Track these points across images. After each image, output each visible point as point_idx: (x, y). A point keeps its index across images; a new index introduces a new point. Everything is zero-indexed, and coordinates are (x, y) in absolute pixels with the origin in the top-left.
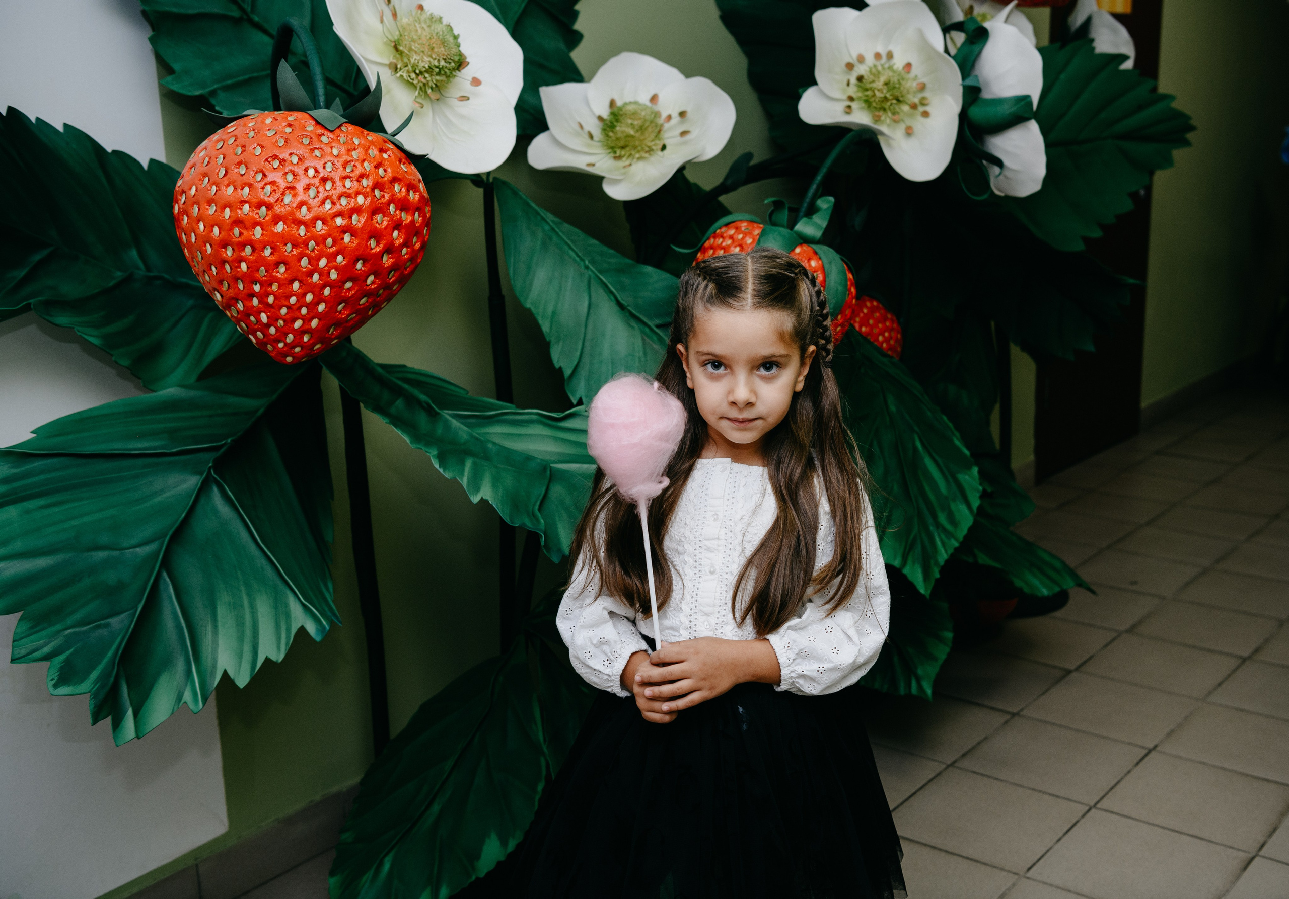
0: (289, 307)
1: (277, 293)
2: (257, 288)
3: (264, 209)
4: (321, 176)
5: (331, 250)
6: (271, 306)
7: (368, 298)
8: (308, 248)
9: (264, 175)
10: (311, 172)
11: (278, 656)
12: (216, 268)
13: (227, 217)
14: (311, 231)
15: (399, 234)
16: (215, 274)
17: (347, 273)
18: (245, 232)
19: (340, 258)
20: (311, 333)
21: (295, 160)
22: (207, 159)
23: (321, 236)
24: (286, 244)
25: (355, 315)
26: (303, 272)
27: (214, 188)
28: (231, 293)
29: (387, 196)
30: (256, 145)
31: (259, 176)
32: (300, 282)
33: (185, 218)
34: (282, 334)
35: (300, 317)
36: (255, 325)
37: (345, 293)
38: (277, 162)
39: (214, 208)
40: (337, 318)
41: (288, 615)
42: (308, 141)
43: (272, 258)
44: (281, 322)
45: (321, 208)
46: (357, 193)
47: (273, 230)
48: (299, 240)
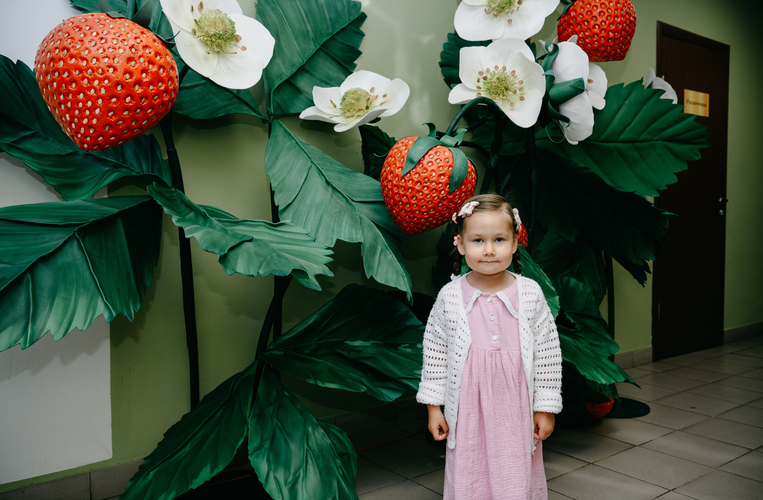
0: (79, 109)
1: (72, 100)
2: (62, 97)
3: (65, 51)
4: (100, 36)
5: (100, 76)
6: (70, 109)
7: (129, 113)
8: (87, 74)
9: (69, 35)
10: (94, 34)
11: (83, 327)
13: (49, 58)
14: (89, 63)
15: (146, 76)
16: (45, 93)
17: (112, 92)
18: (56, 65)
19: (106, 81)
20: (94, 128)
21: (88, 28)
23: (95, 67)
24: (75, 71)
25: (121, 122)
26: (84, 87)
27: (46, 44)
28: (53, 103)
29: (140, 53)
31: (66, 35)
32: (84, 93)
34: (79, 126)
35: (86, 116)
36: (66, 123)
37: (111, 104)
38: (78, 29)
39: (44, 54)
40: (109, 121)
41: (95, 308)
42: (98, 21)
43: (68, 79)
44: (76, 120)
45: (97, 52)
46: (119, 48)
47: (70, 62)
48: (83, 69)
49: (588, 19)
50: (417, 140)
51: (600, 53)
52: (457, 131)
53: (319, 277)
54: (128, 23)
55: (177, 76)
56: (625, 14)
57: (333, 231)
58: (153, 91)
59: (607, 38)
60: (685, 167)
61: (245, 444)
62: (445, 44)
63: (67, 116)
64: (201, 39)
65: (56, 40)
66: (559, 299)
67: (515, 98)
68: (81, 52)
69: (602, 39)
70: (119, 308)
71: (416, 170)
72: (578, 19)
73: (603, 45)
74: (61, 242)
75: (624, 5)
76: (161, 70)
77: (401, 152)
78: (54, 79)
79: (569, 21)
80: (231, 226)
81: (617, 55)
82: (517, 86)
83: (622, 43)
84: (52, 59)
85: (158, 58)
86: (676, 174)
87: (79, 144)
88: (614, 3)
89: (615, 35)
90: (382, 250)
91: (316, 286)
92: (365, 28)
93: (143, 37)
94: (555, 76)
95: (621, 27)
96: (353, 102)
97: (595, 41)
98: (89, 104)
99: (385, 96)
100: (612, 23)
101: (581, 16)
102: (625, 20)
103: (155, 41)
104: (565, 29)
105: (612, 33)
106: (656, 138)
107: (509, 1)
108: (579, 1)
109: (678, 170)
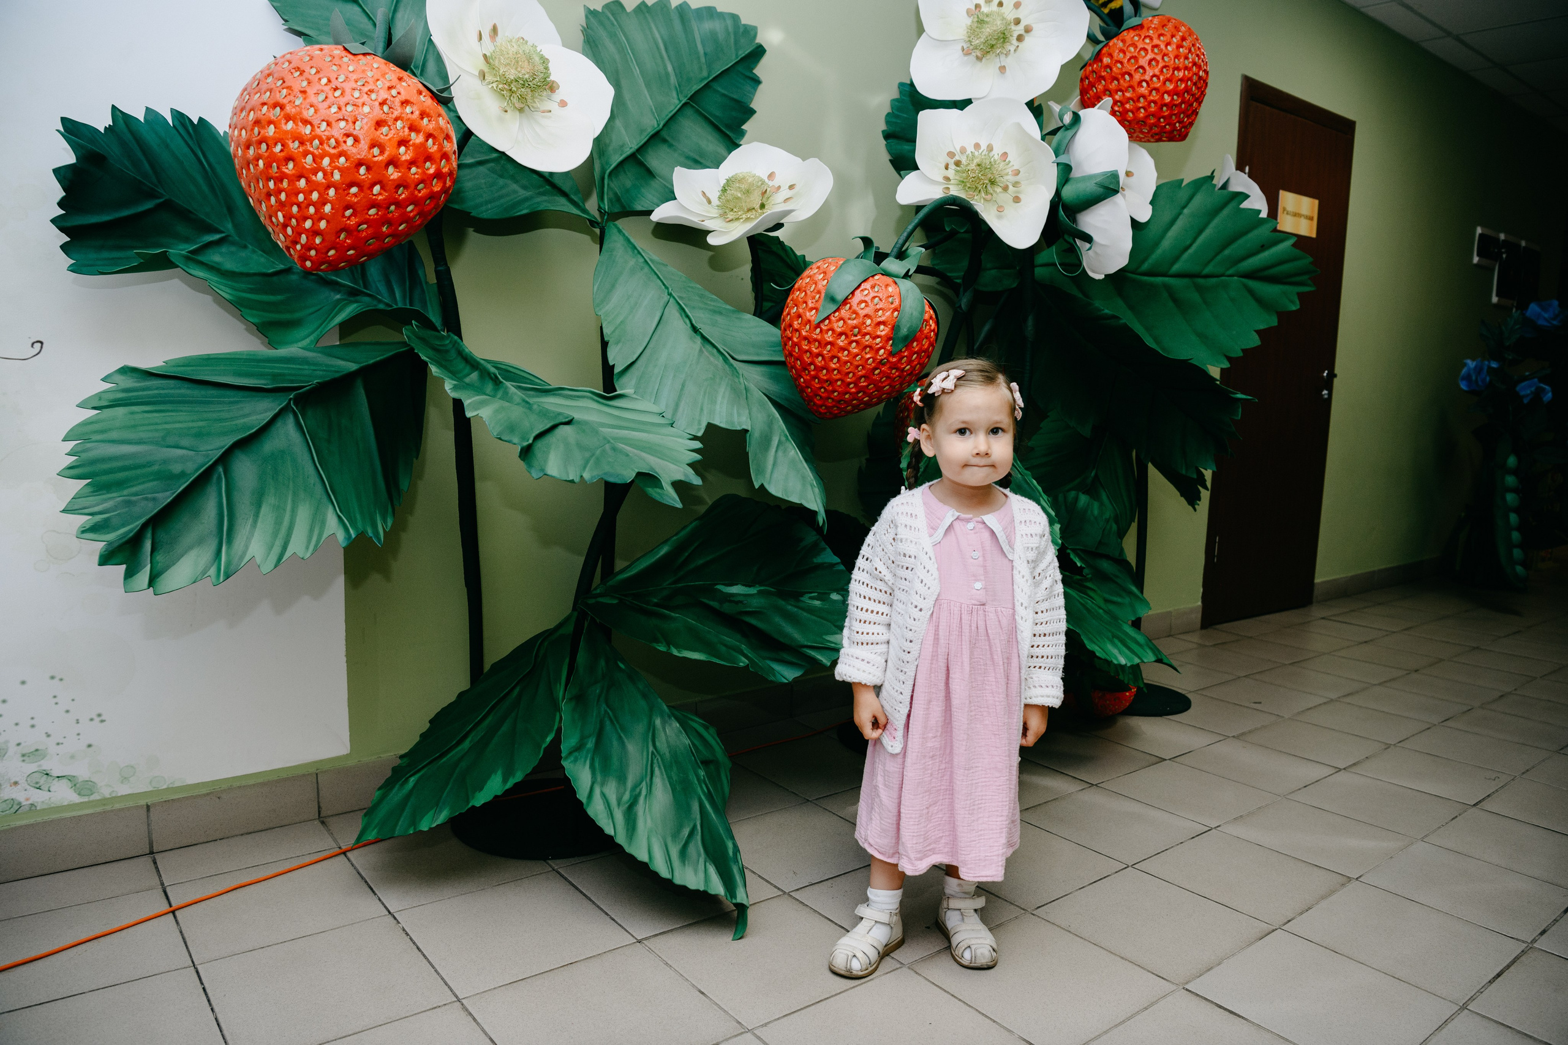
0: (299, 205)
1: (288, 190)
2: (272, 185)
3: (278, 109)
4: (333, 84)
5: (333, 151)
6: (285, 204)
7: (378, 211)
8: (312, 147)
9: (284, 82)
10: (324, 81)
12: (246, 171)
13: (251, 120)
14: (315, 130)
15: (406, 151)
16: (246, 176)
17: (351, 177)
18: (263, 132)
19: (342, 160)
20: (322, 235)
21: (313, 71)
23: (325, 136)
24: (293, 142)
25: (365, 226)
26: (307, 169)
27: (247, 97)
28: (257, 193)
29: (396, 114)
31: (280, 82)
32: (307, 179)
34: (298, 232)
35: (309, 216)
36: (278, 227)
38: (298, 73)
39: (244, 113)
40: (346, 224)
41: (323, 523)
42: (329, 60)
43: (282, 154)
44: (294, 222)
45: (327, 111)
46: (364, 104)
47: (284, 127)
48: (305, 138)
49: (1131, 70)
50: (843, 264)
51: (1147, 128)
52: (909, 251)
53: (678, 485)
54: (378, 63)
55: (455, 151)
56: (1190, 65)
57: (702, 409)
58: (417, 176)
59: (1160, 104)
60: (1274, 322)
61: (557, 741)
62: (893, 101)
63: (280, 214)
64: (493, 87)
65: (263, 91)
66: (1060, 529)
67: (1005, 198)
68: (303, 110)
69: (1153, 105)
70: (360, 524)
71: (840, 313)
72: (1114, 69)
73: (1153, 115)
74: (269, 415)
75: (1190, 51)
76: (430, 141)
77: (816, 284)
78: (259, 154)
79: (1100, 72)
80: (537, 396)
81: (1175, 133)
82: (1010, 178)
83: (1183, 113)
84: (257, 122)
85: (425, 120)
86: (1258, 332)
87: (298, 260)
88: (1175, 47)
89: (1172, 99)
90: (780, 443)
91: (674, 500)
93: (401, 85)
94: (1073, 165)
95: (1183, 86)
96: (739, 195)
97: (1140, 108)
98: (315, 196)
99: (791, 187)
100: (1169, 80)
101: (1119, 65)
102: (1190, 75)
103: (420, 93)
104: (1092, 85)
105: (1169, 95)
106: (1230, 272)
107: (1002, 36)
108: (1118, 40)
109: (1262, 327)
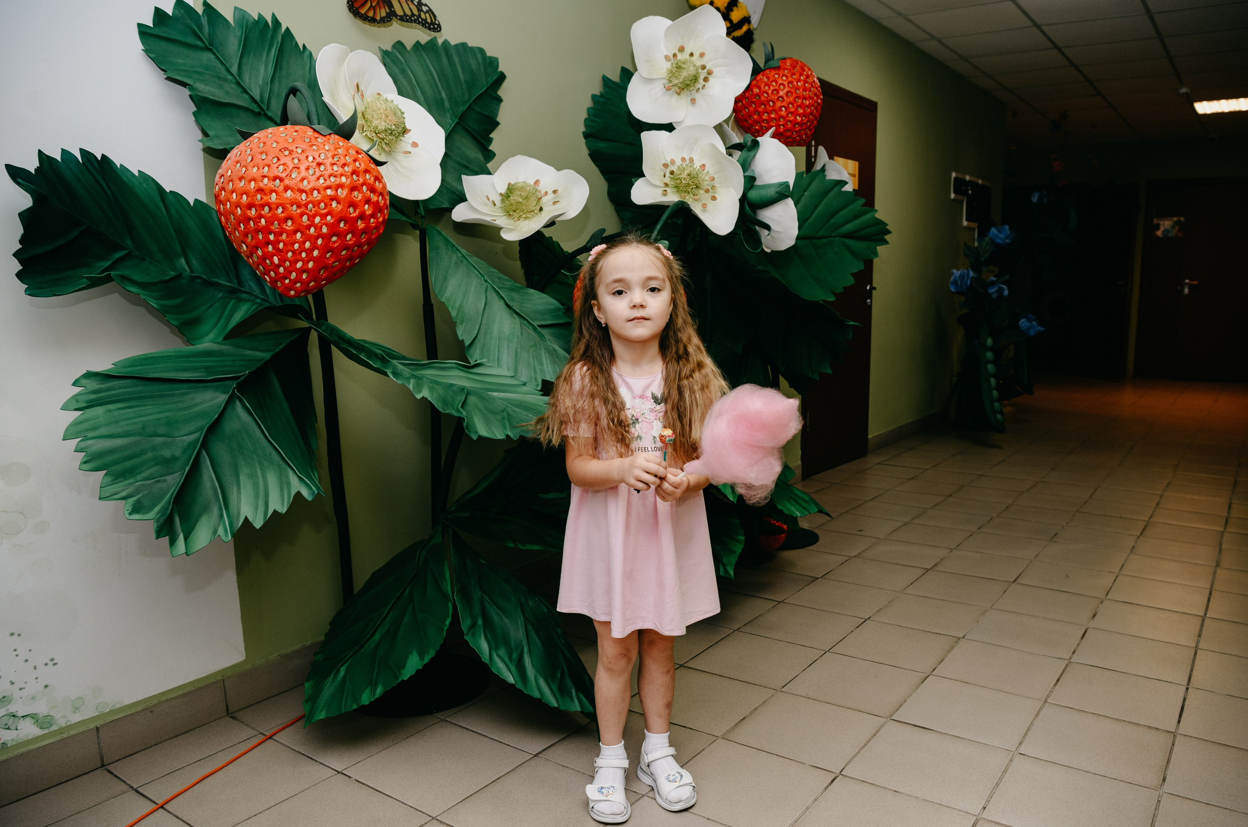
0: (294, 252)
1: (285, 241)
2: (272, 237)
3: (278, 181)
4: (317, 161)
5: (323, 212)
6: (281, 251)
7: (347, 251)
8: (307, 209)
9: (279, 159)
10: (311, 159)
11: (283, 510)
12: (244, 225)
13: (252, 188)
14: (309, 197)
15: (369, 207)
16: (243, 229)
17: (334, 230)
18: (265, 198)
19: (329, 218)
20: (308, 273)
21: (299, 151)
22: (239, 153)
23: (316, 200)
24: (292, 206)
25: (338, 263)
26: (304, 226)
27: (244, 169)
28: (254, 243)
29: (361, 180)
30: (273, 141)
31: (275, 160)
32: (302, 233)
33: (223, 192)
34: (288, 271)
35: (301, 259)
36: (269, 266)
37: (331, 244)
39: (243, 182)
40: (326, 263)
41: (289, 481)
42: (308, 141)
43: (283, 215)
44: (287, 263)
45: (317, 182)
46: (342, 175)
47: (284, 195)
48: (301, 203)
49: (774, 99)
54: (341, 141)
56: (813, 96)
57: (535, 370)
59: (795, 123)
60: (862, 266)
62: (588, 109)
63: (275, 258)
64: (366, 135)
67: (707, 198)
69: (789, 123)
72: (762, 98)
73: (789, 130)
75: (812, 86)
78: (262, 215)
82: (708, 183)
84: (259, 190)
85: (377, 183)
86: (853, 275)
87: (284, 290)
88: (802, 83)
89: (802, 119)
92: (503, 92)
94: (756, 176)
95: (809, 110)
96: (521, 200)
98: (308, 245)
99: (555, 192)
100: (800, 106)
101: (765, 95)
104: (744, 107)
105: (800, 117)
106: (833, 234)
107: (694, 78)
108: (763, 76)
109: (855, 271)
